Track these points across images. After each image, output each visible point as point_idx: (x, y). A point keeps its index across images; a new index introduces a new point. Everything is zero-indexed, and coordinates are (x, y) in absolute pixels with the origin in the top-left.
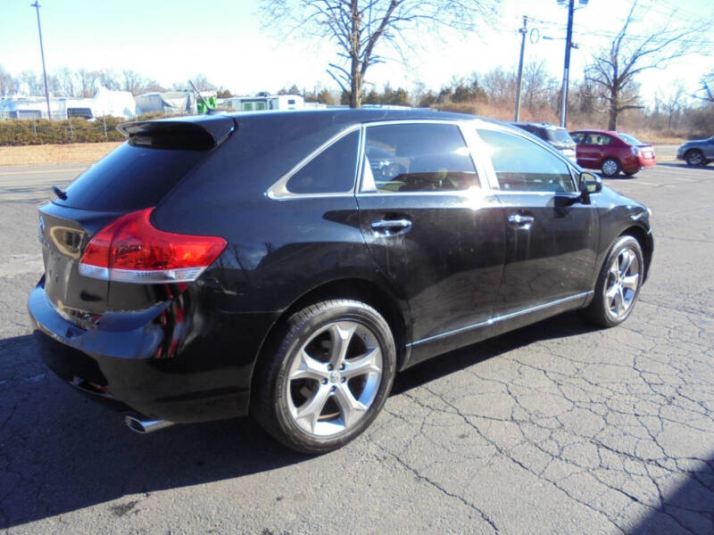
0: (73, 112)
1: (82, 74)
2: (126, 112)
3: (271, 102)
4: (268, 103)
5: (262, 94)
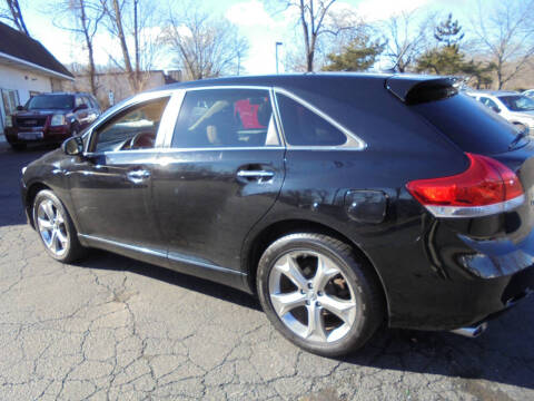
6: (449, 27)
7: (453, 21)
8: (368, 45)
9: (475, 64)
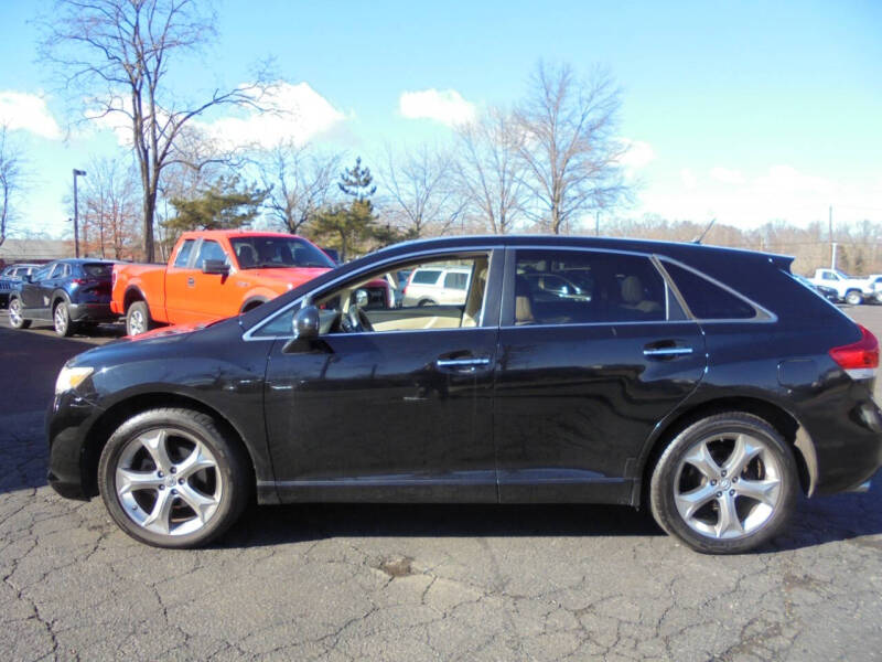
6: (357, 176)
7: (362, 167)
8: (240, 189)
9: (392, 230)
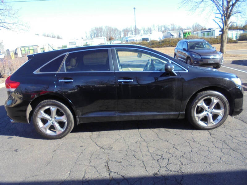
0: (143, 39)
1: (158, 26)
2: (159, 38)
3: (212, 32)
4: (211, 32)
5: (210, 29)
